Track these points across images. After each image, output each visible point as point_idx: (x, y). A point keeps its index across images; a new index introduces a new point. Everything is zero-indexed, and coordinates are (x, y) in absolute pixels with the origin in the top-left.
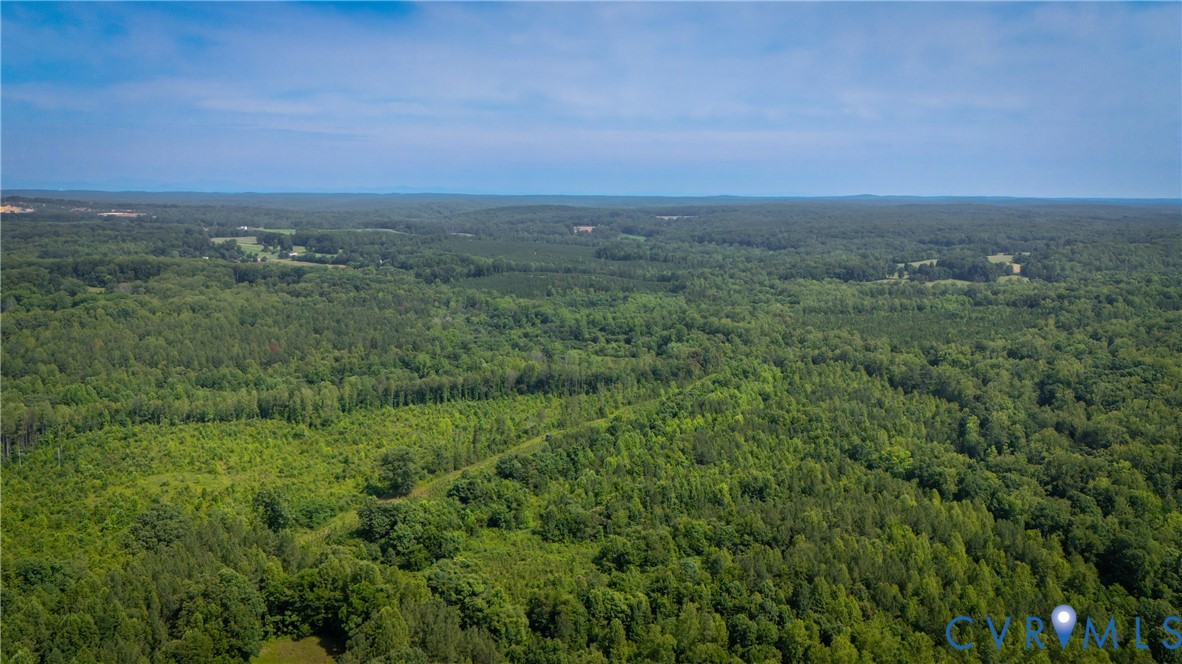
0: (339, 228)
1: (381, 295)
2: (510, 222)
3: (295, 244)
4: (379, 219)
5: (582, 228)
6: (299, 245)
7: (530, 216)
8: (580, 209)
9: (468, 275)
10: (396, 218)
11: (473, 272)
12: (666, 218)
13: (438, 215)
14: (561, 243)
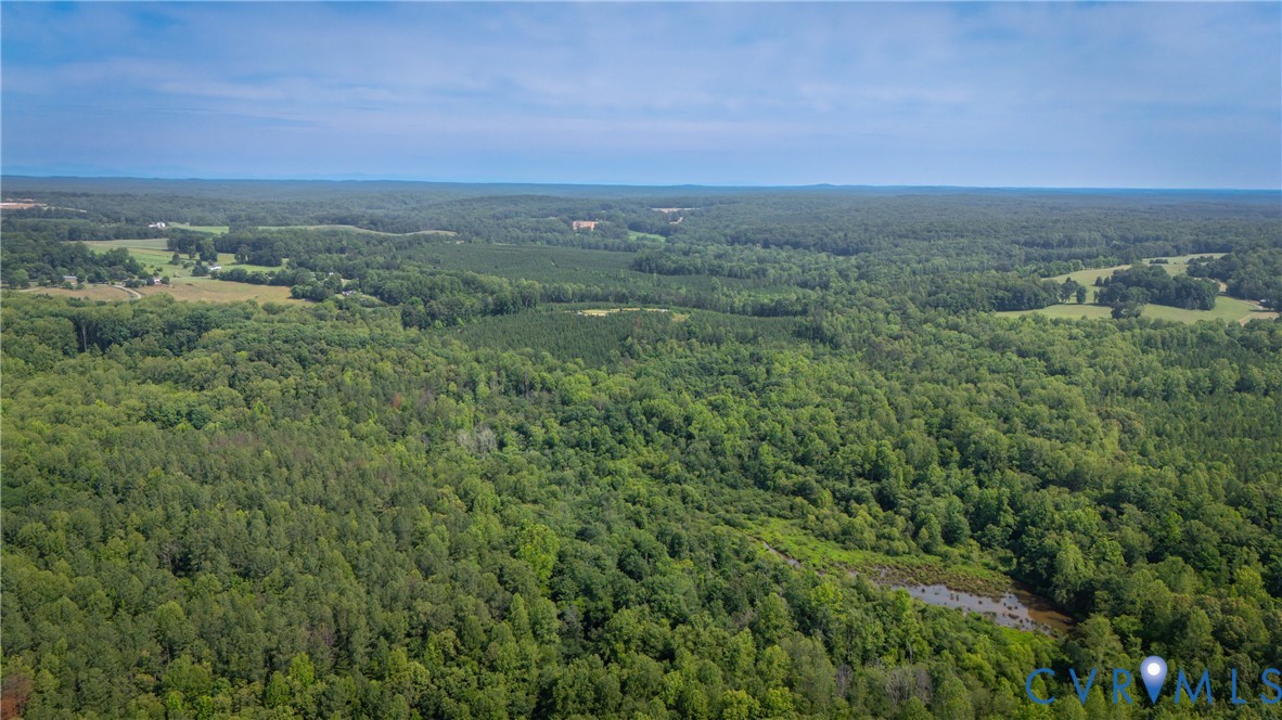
0: (288, 225)
1: (348, 377)
2: (494, 216)
3: (222, 251)
4: (336, 211)
5: (584, 224)
6: (227, 252)
7: (512, 207)
8: (567, 200)
9: (484, 313)
10: (356, 211)
11: (492, 307)
12: (666, 211)
13: (404, 207)
14: (565, 244)
